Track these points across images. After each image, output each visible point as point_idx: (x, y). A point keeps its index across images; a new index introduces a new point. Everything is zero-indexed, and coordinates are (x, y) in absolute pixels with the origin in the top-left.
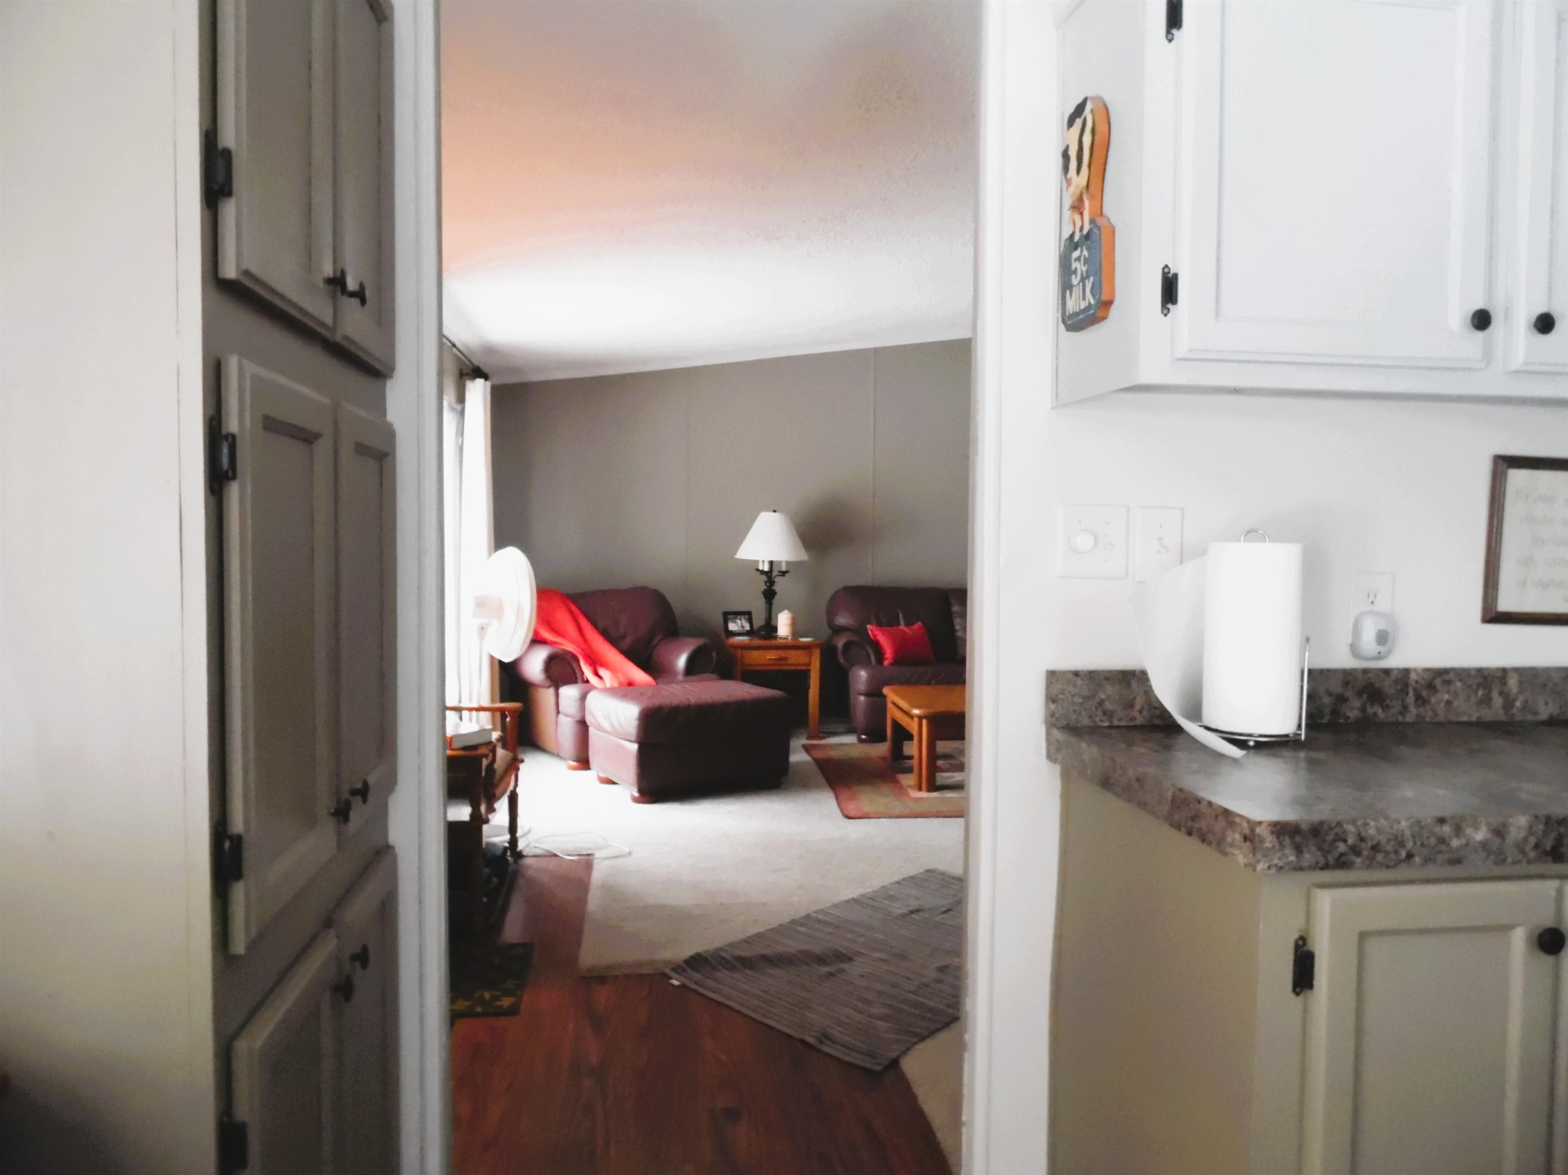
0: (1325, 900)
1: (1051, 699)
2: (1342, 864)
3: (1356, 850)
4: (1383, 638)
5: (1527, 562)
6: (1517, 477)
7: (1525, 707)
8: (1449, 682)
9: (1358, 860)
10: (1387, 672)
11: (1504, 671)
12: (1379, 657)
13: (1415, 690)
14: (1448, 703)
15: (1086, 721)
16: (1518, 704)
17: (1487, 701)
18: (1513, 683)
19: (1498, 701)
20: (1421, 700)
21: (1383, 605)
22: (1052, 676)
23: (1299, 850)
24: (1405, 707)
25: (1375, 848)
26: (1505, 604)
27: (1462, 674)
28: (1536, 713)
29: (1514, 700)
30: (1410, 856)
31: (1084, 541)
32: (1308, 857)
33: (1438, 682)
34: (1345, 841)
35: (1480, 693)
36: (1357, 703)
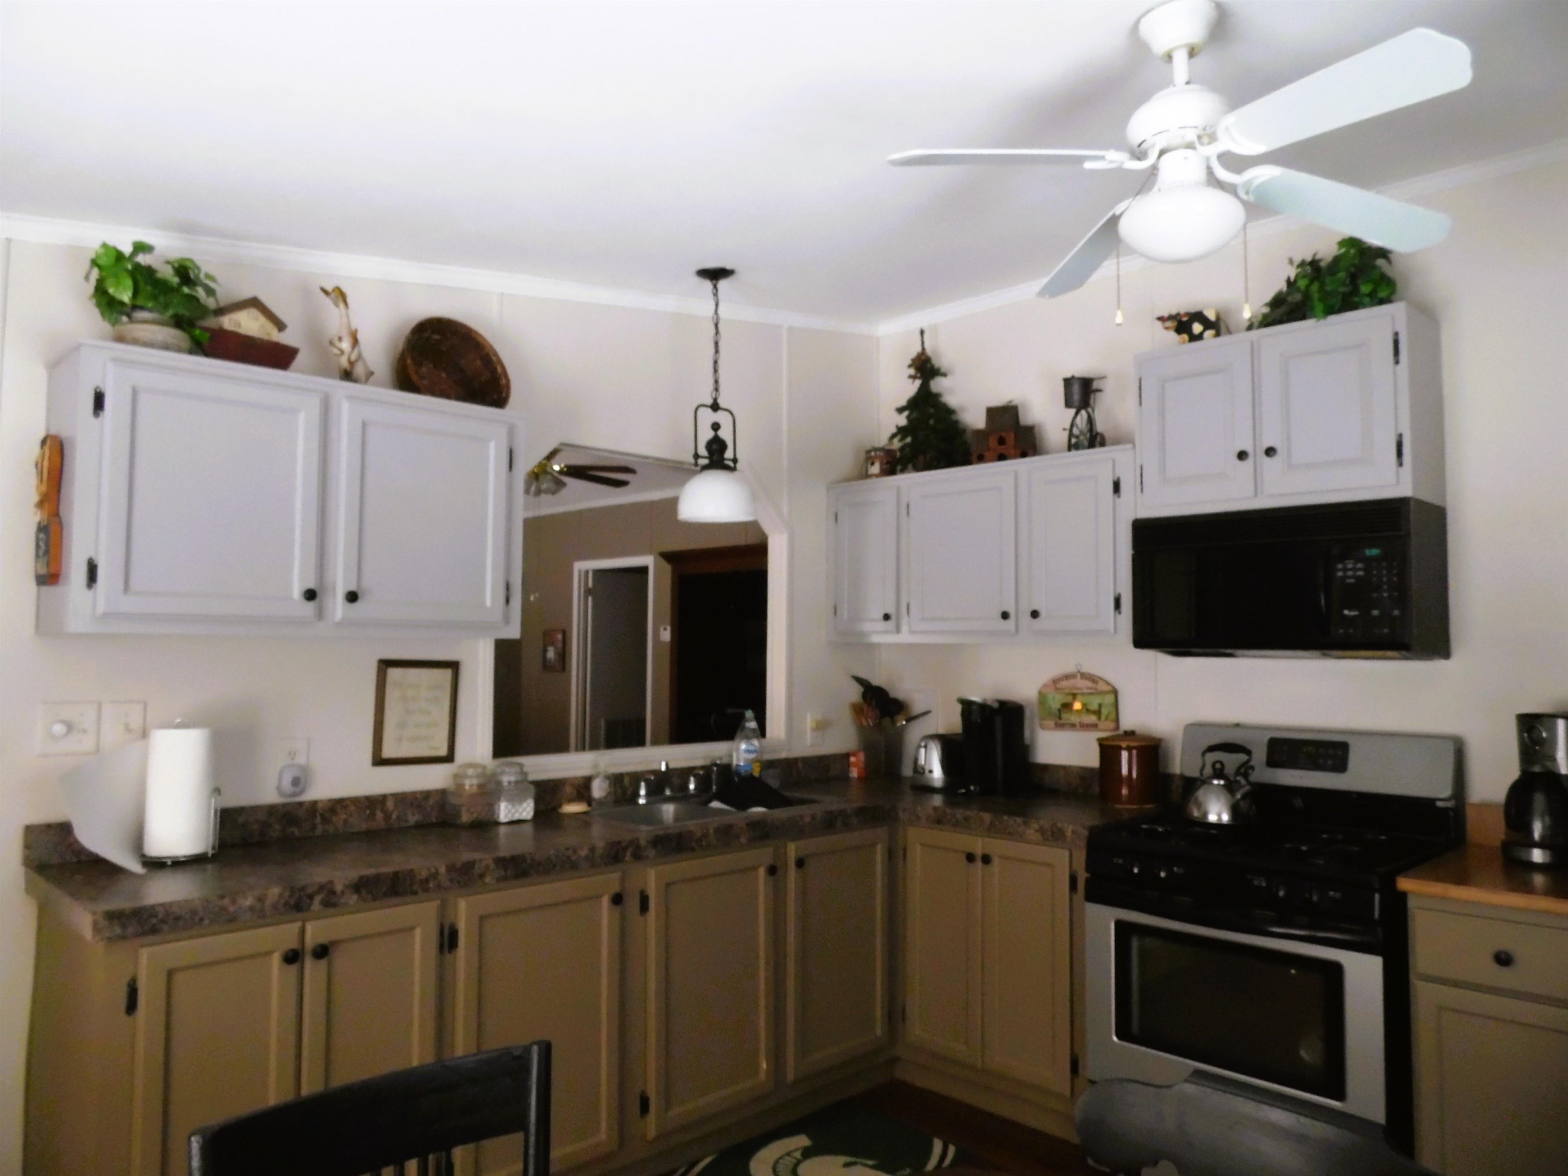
0: (145, 954)
1: (27, 846)
2: (154, 931)
3: (163, 921)
4: (296, 782)
5: (402, 725)
6: (394, 674)
7: (398, 818)
8: (345, 807)
9: (166, 927)
10: (301, 804)
11: (384, 797)
12: (294, 795)
13: (322, 815)
14: (345, 821)
15: (55, 860)
16: (394, 817)
17: (373, 815)
18: (390, 804)
19: (379, 815)
20: (325, 820)
21: (301, 760)
22: (29, 830)
23: (124, 926)
24: (314, 827)
25: (177, 918)
26: (388, 752)
27: (355, 801)
28: (406, 821)
29: (391, 815)
30: (201, 920)
31: (59, 729)
32: (130, 930)
33: (338, 807)
34: (156, 917)
35: (368, 812)
36: (277, 827)
